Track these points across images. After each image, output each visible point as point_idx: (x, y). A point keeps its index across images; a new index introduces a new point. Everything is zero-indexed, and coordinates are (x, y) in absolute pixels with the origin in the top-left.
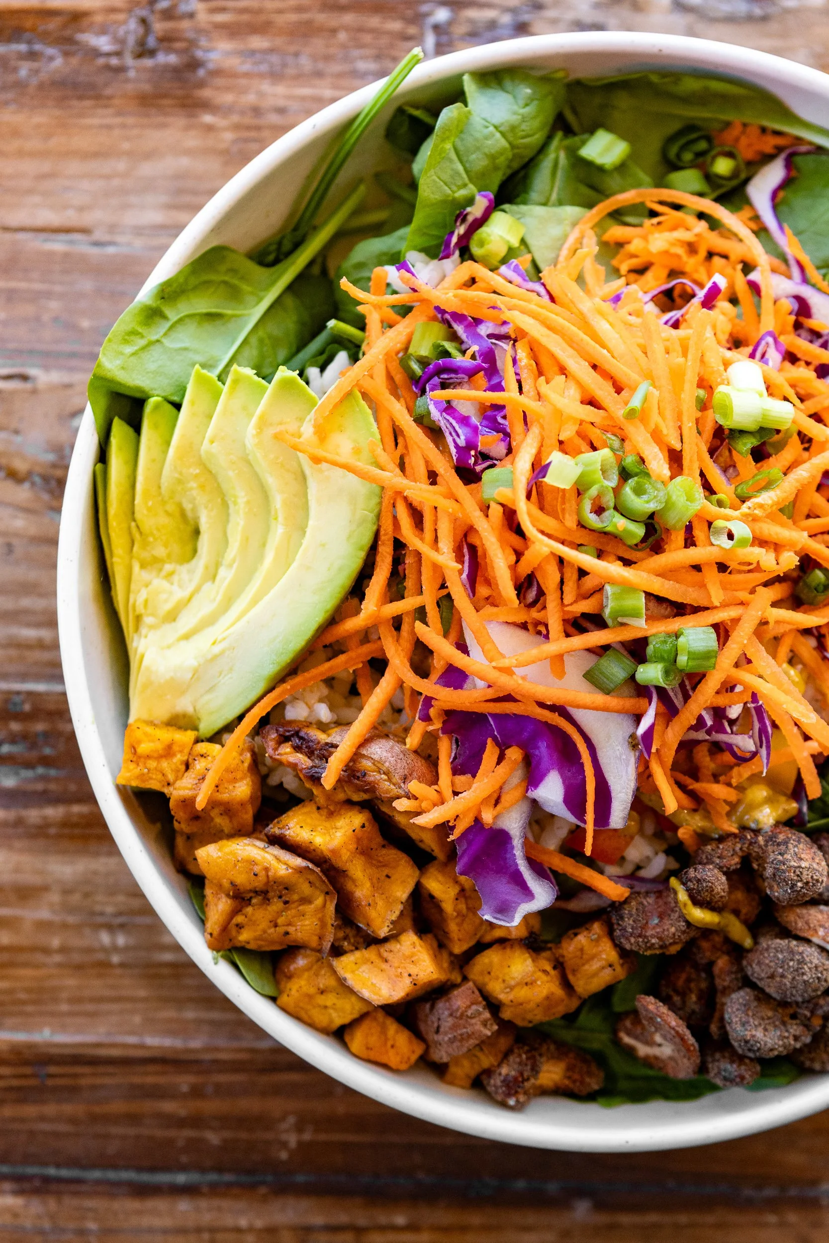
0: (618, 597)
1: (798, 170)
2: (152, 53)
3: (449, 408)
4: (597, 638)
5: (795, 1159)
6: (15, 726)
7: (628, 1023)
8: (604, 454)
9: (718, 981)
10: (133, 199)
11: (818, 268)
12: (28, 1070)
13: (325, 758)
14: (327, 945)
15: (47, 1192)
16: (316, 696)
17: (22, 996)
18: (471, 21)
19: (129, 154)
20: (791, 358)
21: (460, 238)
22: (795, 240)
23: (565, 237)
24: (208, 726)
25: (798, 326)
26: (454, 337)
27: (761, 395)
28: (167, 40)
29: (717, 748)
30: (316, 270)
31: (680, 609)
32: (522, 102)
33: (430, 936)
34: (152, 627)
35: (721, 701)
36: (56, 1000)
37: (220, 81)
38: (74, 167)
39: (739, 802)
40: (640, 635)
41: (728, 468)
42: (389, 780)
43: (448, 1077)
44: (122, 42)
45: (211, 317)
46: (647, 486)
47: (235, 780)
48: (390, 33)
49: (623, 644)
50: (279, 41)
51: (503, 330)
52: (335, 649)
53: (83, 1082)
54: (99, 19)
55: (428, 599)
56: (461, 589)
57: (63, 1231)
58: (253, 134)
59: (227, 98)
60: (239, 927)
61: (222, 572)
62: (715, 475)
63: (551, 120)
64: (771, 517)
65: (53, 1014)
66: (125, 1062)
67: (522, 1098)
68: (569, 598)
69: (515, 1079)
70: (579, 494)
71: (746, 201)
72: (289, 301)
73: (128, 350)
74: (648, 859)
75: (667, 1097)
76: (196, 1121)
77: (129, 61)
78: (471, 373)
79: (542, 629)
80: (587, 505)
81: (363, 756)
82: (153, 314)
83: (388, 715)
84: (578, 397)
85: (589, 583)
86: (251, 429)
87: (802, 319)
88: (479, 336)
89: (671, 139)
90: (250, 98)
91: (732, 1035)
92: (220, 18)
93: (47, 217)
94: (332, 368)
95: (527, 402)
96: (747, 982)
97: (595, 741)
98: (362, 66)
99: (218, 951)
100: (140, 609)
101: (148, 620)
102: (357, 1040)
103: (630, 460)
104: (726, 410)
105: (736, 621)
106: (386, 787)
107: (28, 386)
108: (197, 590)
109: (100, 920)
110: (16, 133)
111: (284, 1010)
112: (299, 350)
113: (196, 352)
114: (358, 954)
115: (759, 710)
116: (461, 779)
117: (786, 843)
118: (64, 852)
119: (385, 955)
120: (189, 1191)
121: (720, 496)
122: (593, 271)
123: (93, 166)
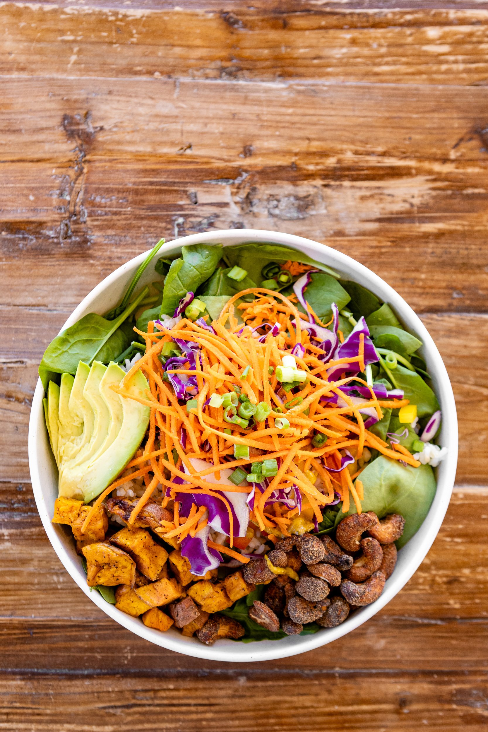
0: (238, 449)
1: (312, 279)
2: (70, 237)
3: (175, 376)
4: (233, 464)
5: (325, 659)
6: (20, 497)
7: (253, 610)
8: (233, 393)
9: (286, 594)
10: (63, 293)
11: (319, 317)
12: (26, 631)
13: (130, 511)
14: (133, 584)
15: (34, 679)
16: (128, 486)
17: (24, 602)
18: (192, 222)
19: (61, 275)
20: (309, 352)
21: (181, 309)
22: (310, 307)
23: (223, 307)
24: (88, 499)
25: (311, 340)
26: (178, 348)
27: (294, 369)
28: (75, 232)
29: (282, 504)
30: (131, 320)
31: (265, 452)
32: (204, 257)
33: (174, 579)
34: (65, 461)
35: (281, 487)
36: (36, 603)
37: (96, 247)
38: (41, 281)
39: (291, 524)
40: (248, 463)
41: (283, 397)
42: (155, 520)
43: (184, 633)
44: (59, 233)
45: (88, 341)
46: (250, 406)
47: (97, 520)
48: (160, 227)
49: (243, 466)
50: (118, 232)
51: (197, 345)
52: (135, 469)
53: (47, 635)
54: (49, 224)
55: (168, 450)
56: (179, 446)
57: (40, 694)
58: (109, 267)
59: (100, 253)
60: (99, 577)
61: (92, 439)
62: (277, 399)
63: (216, 263)
64: (299, 416)
65: (35, 609)
66: (64, 627)
67: (211, 641)
68: (221, 449)
69: (208, 633)
70: (224, 409)
71: (293, 292)
72: (120, 333)
73: (54, 355)
74: (258, 547)
75: (270, 638)
76: (91, 650)
77: (61, 240)
78: (184, 362)
79: (211, 460)
80: (226, 414)
81: (145, 511)
82: (64, 341)
83: (156, 493)
84: (224, 372)
85: (228, 444)
86: (100, 386)
87: (313, 337)
88: (188, 348)
89: (265, 268)
90: (108, 253)
91: (291, 615)
92: (96, 223)
93: (30, 300)
94: (134, 359)
95: (204, 374)
96: (297, 595)
97: (233, 503)
98: (150, 240)
99: (92, 586)
100: (62, 454)
101: (64, 458)
102: (148, 620)
103: (242, 396)
104: (280, 375)
105: (285, 456)
106: (153, 523)
107: (24, 365)
108: (83, 446)
109: (53, 571)
110: (18, 268)
111: (118, 609)
112: (123, 352)
113: (81, 355)
114: (145, 587)
115: (297, 490)
116: (183, 519)
117: (308, 541)
118: (39, 545)
119: (156, 587)
120: (89, 677)
121: (279, 408)
122: (233, 320)
123: (48, 280)
